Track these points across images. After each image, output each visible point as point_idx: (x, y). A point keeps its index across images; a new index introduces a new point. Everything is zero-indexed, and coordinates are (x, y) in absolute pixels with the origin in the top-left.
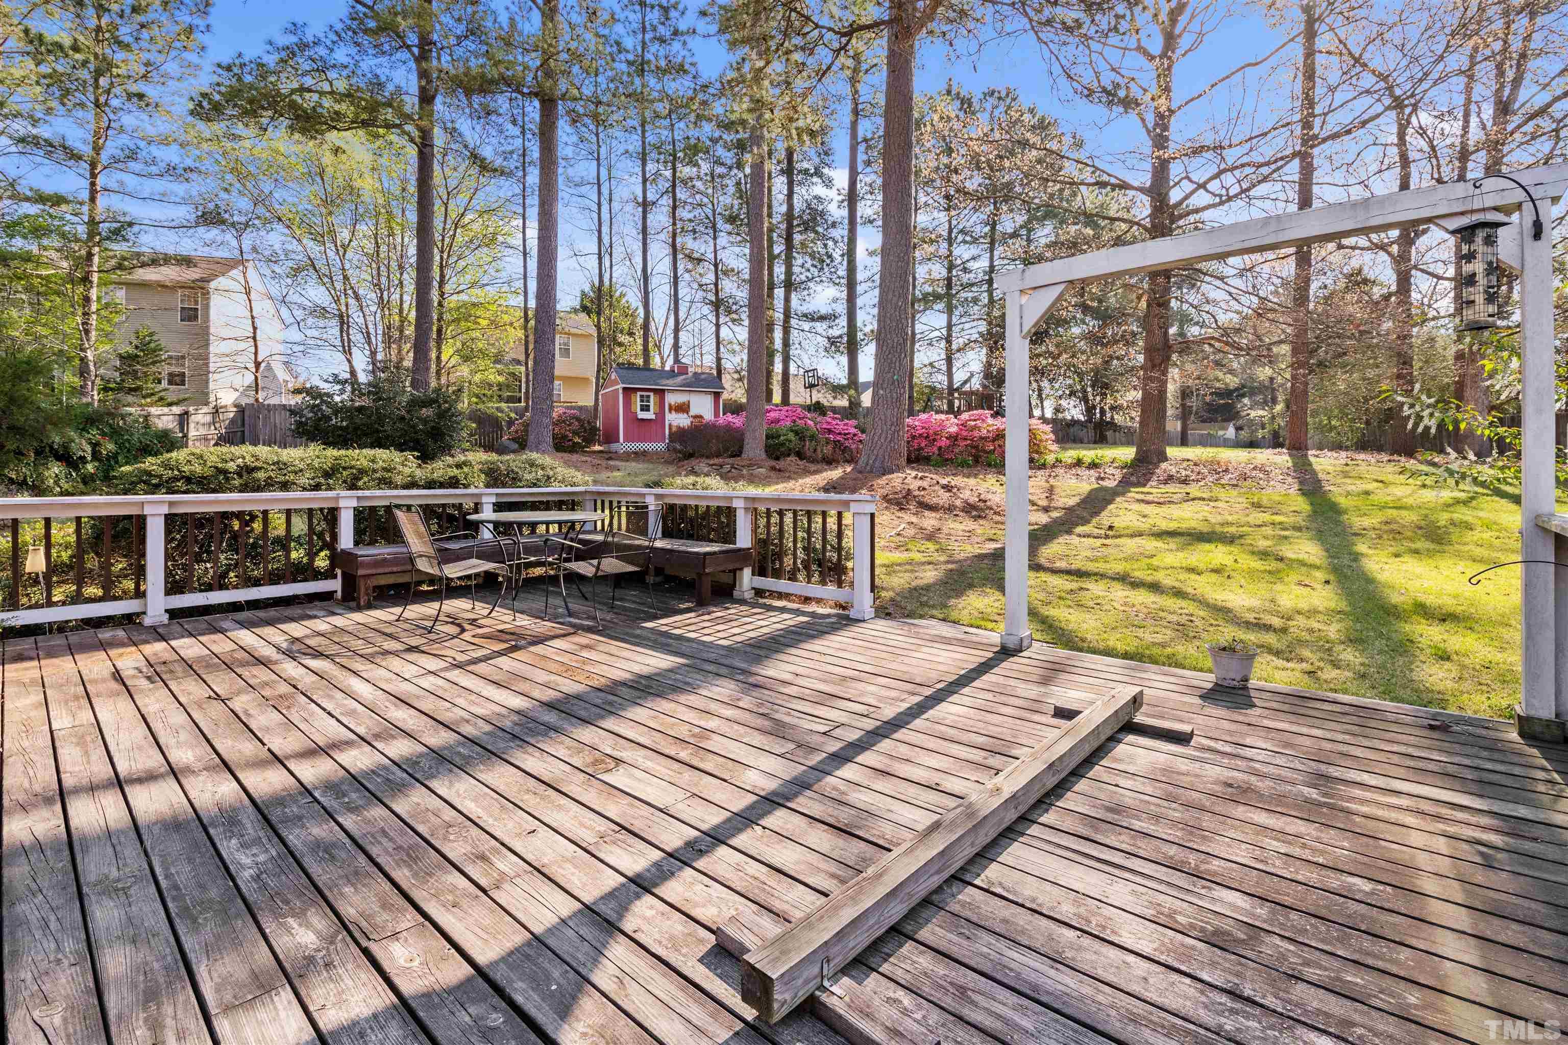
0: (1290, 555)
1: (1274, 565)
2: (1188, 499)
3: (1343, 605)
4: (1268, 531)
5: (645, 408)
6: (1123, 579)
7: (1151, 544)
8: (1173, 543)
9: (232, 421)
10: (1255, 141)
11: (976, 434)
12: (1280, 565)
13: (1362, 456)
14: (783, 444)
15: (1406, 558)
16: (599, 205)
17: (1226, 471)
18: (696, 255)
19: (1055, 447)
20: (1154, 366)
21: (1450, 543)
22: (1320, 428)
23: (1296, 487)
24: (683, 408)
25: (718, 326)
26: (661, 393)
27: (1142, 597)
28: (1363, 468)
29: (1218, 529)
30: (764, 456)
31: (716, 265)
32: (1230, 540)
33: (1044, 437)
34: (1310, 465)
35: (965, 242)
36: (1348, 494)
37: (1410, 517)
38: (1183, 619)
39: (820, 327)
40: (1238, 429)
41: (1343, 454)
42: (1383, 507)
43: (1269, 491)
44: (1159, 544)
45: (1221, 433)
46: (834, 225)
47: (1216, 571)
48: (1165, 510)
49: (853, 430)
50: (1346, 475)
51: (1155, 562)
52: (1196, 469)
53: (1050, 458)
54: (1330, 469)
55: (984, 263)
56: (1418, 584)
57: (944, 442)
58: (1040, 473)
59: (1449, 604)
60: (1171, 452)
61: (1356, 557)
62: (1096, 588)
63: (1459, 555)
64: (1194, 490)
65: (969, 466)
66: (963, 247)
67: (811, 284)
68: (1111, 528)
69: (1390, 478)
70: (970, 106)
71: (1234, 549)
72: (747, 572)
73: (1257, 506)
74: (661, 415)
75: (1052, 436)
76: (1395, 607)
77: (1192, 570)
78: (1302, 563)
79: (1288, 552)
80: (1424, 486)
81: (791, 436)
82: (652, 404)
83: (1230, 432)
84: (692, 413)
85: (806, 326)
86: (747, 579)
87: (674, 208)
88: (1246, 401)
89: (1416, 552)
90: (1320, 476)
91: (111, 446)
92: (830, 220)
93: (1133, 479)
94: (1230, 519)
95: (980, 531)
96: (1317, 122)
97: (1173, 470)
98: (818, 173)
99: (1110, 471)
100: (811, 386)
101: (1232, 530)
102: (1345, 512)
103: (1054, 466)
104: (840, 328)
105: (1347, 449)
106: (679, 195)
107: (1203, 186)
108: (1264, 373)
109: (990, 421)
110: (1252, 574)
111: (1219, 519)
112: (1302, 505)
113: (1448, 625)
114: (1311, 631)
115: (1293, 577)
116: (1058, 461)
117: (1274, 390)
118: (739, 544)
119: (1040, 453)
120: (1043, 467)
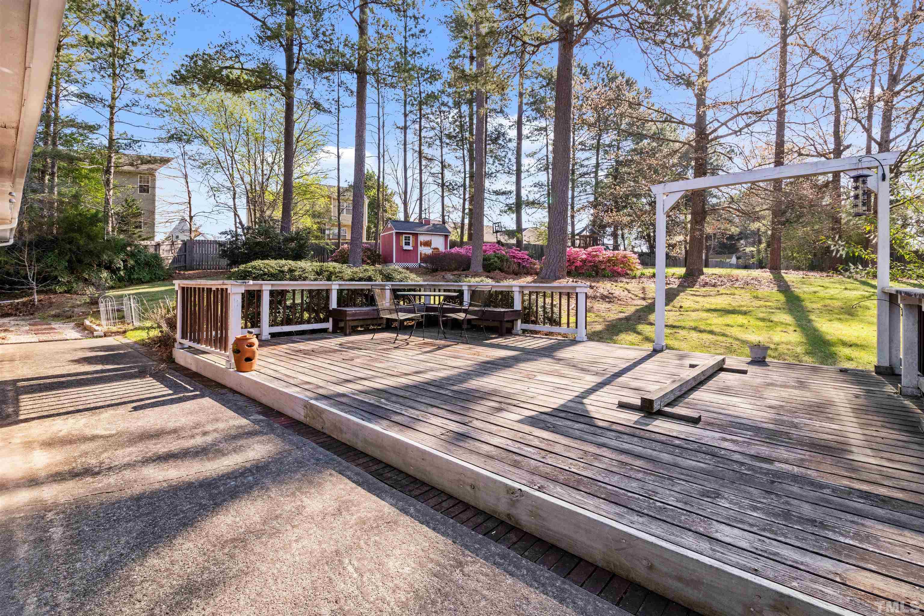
0: (775, 320)
1: (768, 324)
2: (719, 294)
3: (804, 340)
4: (764, 309)
5: (407, 244)
6: (695, 329)
7: (705, 315)
8: (715, 314)
9: (180, 249)
10: (754, 100)
11: (597, 259)
12: (771, 324)
13: (812, 274)
14: (492, 264)
15: (835, 322)
16: (379, 129)
17: (737, 280)
18: (430, 157)
19: (640, 267)
20: (697, 222)
21: (857, 316)
22: (788, 258)
23: (776, 289)
24: (427, 244)
25: (443, 197)
26: (416, 235)
27: (705, 336)
28: (812, 280)
29: (737, 309)
30: (482, 270)
31: (442, 163)
32: (745, 313)
33: (634, 261)
34: (783, 277)
35: (582, 150)
36: (804, 292)
37: (837, 304)
38: (728, 345)
39: (502, 198)
40: (738, 258)
41: (801, 272)
42: (823, 299)
43: (761, 291)
44: (709, 314)
45: (728, 260)
46: (510, 140)
47: (741, 326)
48: (707, 299)
49: (527, 257)
50: (804, 283)
51: (709, 322)
52: (720, 279)
53: (638, 273)
54: (794, 280)
55: (593, 161)
56: (839, 332)
57: (579, 263)
58: (634, 280)
59: (854, 340)
60: (705, 270)
61: (810, 321)
62: (683, 333)
63: (862, 321)
64: (722, 290)
65: (593, 277)
66: (581, 152)
67: (498, 175)
68: (681, 307)
69: (827, 285)
70: (586, 71)
71: (748, 317)
72: (519, 322)
73: (756, 297)
74: (416, 247)
75: (638, 261)
76: (828, 341)
77: (728, 325)
78: (782, 323)
79: (775, 318)
80: (846, 289)
81: (496, 259)
82: (411, 241)
83: (734, 260)
84: (433, 246)
85: (494, 197)
86: (519, 325)
87: (420, 130)
88: (742, 242)
89: (840, 319)
90: (789, 283)
91: (132, 262)
92: (508, 137)
93: (686, 284)
94: (742, 304)
95: (613, 308)
96: (788, 90)
97: (708, 280)
98: (502, 111)
99: (672, 280)
100: (497, 232)
101: (745, 309)
102: (803, 301)
103: (640, 277)
104: (512, 200)
105: (803, 270)
106: (423, 124)
107: (725, 124)
108: (755, 226)
109: (604, 252)
110: (758, 327)
111: (737, 304)
112: (781, 297)
113: (853, 348)
114: (789, 350)
115: (779, 329)
116: (643, 274)
117: (759, 236)
118: (515, 308)
119: (632, 270)
120: (634, 277)
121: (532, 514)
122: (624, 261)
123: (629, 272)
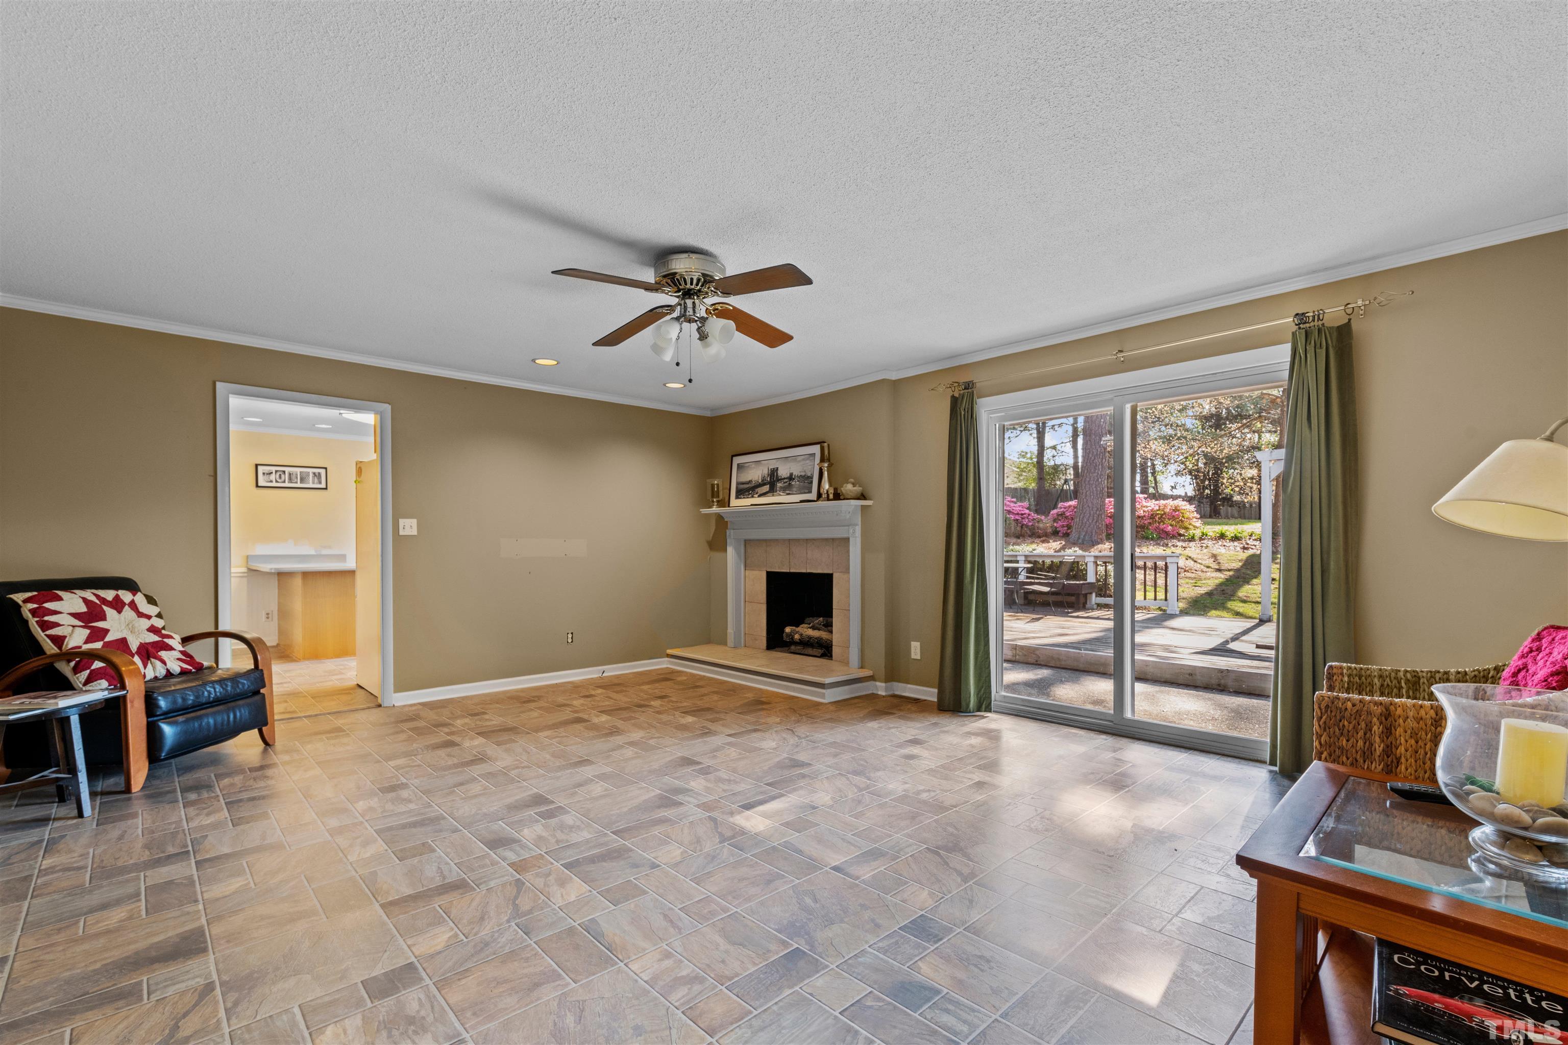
19: (1198, 523)
33: (1192, 515)
53: (1198, 533)
58: (1192, 544)
72: (1094, 595)
75: (1195, 514)
86: (1094, 599)
103: (1201, 539)
116: (1204, 534)
118: (1089, 581)
119: (1186, 528)
120: (1192, 539)
121: (1236, 680)
122: (1175, 515)
123: (1182, 531)
